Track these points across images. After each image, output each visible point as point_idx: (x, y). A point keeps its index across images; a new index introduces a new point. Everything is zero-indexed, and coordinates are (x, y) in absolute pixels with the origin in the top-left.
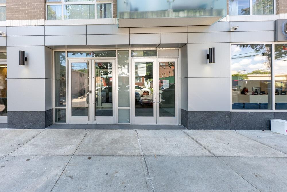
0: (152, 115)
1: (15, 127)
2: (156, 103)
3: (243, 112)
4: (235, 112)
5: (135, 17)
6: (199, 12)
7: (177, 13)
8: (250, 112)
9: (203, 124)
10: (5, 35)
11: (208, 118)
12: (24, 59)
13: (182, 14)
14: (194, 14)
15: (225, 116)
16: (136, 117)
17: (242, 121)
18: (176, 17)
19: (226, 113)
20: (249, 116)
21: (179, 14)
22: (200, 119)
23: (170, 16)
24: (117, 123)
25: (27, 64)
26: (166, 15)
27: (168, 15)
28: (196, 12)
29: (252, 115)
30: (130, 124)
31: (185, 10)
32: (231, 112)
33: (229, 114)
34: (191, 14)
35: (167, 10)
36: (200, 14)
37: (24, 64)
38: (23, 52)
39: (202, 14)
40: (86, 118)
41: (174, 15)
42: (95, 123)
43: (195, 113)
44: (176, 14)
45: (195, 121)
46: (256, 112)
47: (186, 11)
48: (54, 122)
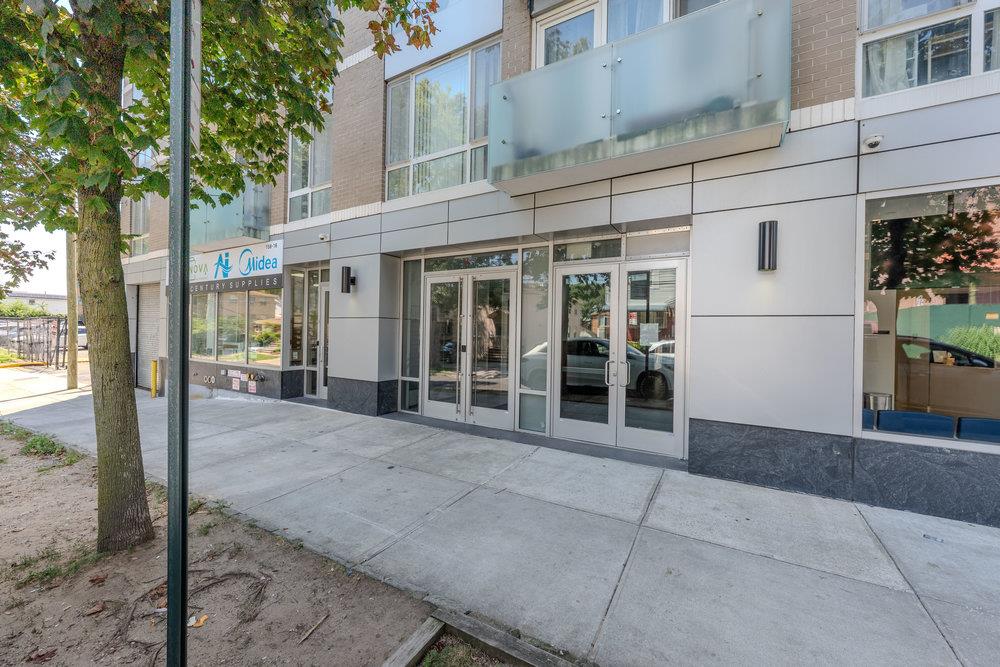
0: (606, 421)
1: (336, 408)
2: (615, 388)
3: (914, 445)
4: (877, 442)
5: (526, 172)
6: (695, 125)
7: (628, 142)
8: (953, 451)
9: (739, 463)
10: (328, 239)
11: (758, 446)
12: (350, 281)
13: (641, 144)
14: (679, 136)
15: (828, 449)
16: (562, 420)
17: (908, 478)
18: (625, 153)
19: (837, 439)
20: (948, 464)
21: (632, 144)
22: (730, 446)
23: (609, 154)
24: (517, 429)
25: (356, 291)
26: (599, 155)
27: (604, 152)
28: (683, 129)
29: (959, 464)
30: (547, 434)
31: (651, 130)
32: (855, 440)
33: (851, 445)
34: (670, 138)
35: (601, 141)
36: (696, 130)
37: (348, 291)
38: (349, 269)
39: (704, 129)
40: (452, 407)
41: (620, 149)
42: (470, 421)
43: (711, 426)
44: (625, 147)
45: (713, 451)
46: (984, 455)
47: (653, 133)
48: (399, 409)
